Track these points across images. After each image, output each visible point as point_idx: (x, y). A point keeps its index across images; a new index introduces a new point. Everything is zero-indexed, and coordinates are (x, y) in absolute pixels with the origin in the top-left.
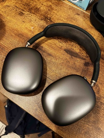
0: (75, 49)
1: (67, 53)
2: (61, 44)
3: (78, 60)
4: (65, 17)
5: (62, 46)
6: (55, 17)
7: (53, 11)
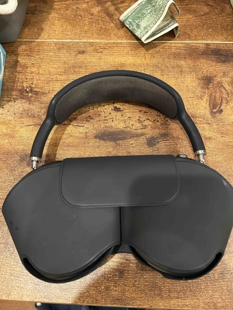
0: (113, 124)
1: (104, 140)
2: (81, 129)
3: (132, 141)
4: (60, 70)
5: (86, 133)
6: (40, 80)
7: (29, 70)
